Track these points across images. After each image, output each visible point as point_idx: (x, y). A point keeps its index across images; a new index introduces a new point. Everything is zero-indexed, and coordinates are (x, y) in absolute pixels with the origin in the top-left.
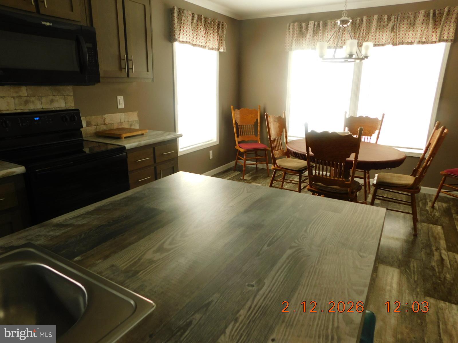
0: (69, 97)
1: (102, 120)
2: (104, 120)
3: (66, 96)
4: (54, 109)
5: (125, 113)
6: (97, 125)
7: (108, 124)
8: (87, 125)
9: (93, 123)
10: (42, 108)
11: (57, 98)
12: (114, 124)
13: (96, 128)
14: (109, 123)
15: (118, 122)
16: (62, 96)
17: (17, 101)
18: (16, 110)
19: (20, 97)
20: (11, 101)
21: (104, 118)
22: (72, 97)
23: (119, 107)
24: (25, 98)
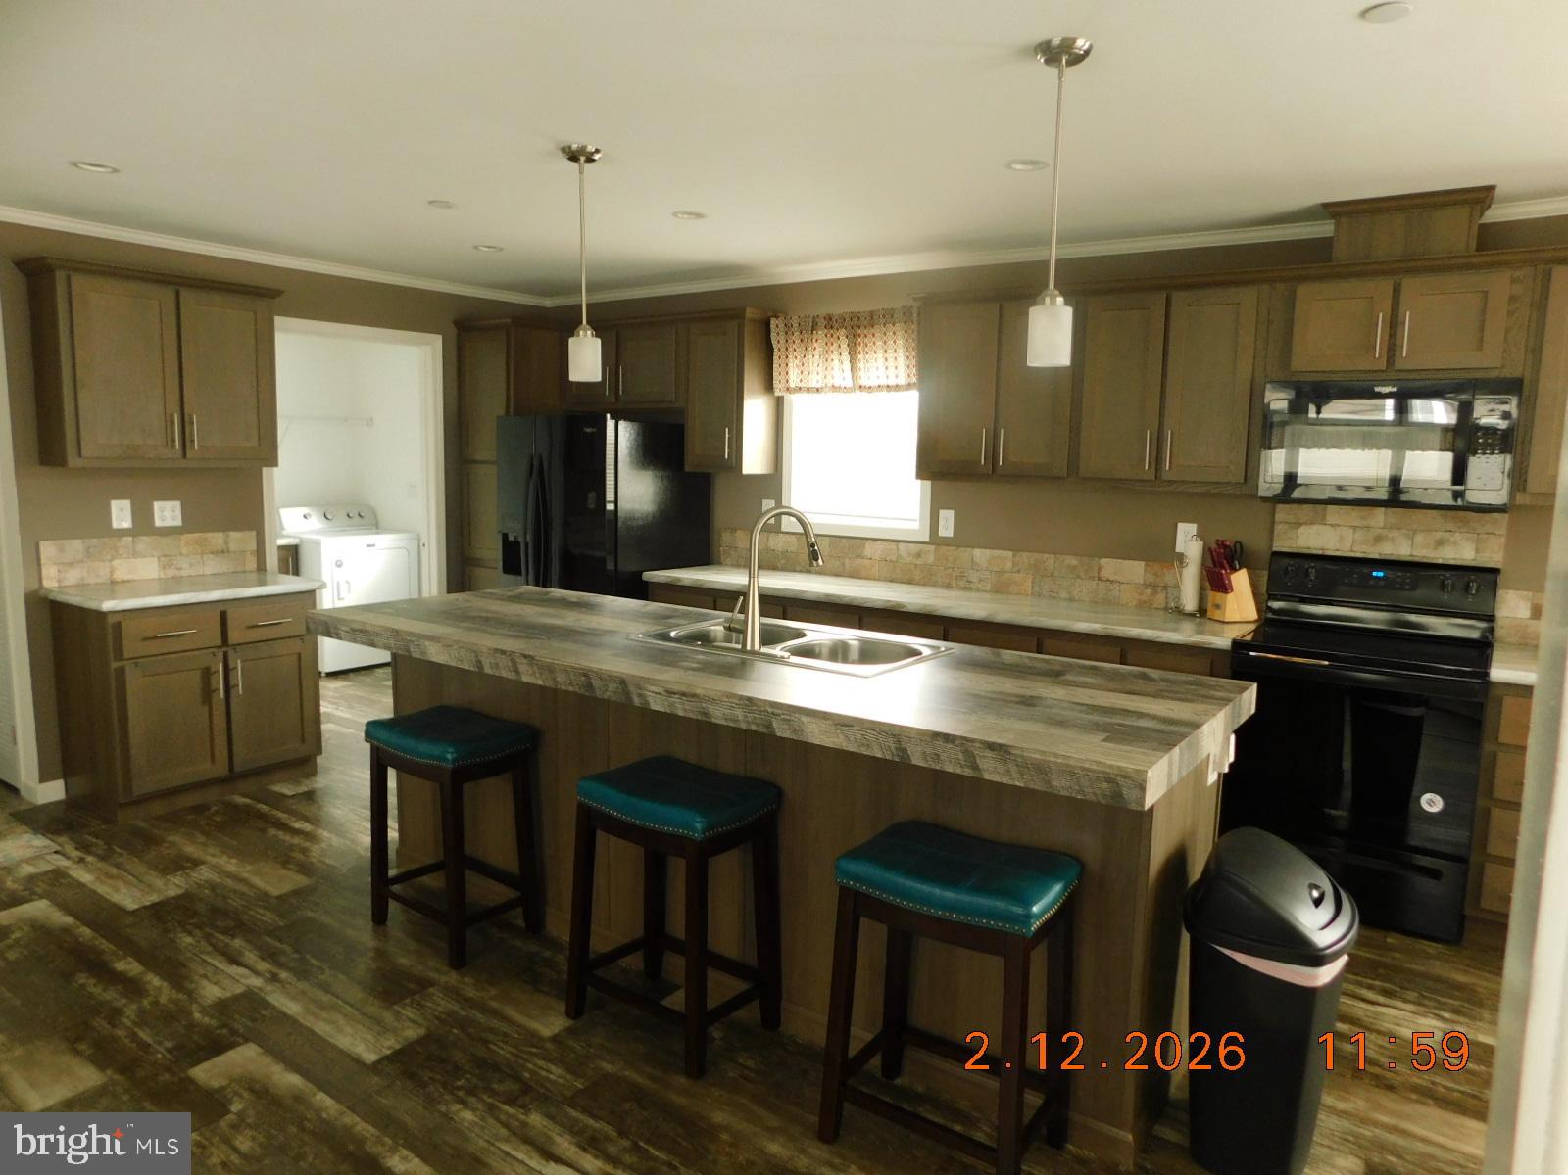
0: (1492, 538)
3: (1483, 536)
4: (1440, 561)
8: (1531, 613)
11: (1458, 536)
16: (1470, 535)
17: (1359, 535)
18: (1352, 551)
19: (1368, 527)
20: (1349, 534)
22: (1502, 539)
24: (1379, 530)
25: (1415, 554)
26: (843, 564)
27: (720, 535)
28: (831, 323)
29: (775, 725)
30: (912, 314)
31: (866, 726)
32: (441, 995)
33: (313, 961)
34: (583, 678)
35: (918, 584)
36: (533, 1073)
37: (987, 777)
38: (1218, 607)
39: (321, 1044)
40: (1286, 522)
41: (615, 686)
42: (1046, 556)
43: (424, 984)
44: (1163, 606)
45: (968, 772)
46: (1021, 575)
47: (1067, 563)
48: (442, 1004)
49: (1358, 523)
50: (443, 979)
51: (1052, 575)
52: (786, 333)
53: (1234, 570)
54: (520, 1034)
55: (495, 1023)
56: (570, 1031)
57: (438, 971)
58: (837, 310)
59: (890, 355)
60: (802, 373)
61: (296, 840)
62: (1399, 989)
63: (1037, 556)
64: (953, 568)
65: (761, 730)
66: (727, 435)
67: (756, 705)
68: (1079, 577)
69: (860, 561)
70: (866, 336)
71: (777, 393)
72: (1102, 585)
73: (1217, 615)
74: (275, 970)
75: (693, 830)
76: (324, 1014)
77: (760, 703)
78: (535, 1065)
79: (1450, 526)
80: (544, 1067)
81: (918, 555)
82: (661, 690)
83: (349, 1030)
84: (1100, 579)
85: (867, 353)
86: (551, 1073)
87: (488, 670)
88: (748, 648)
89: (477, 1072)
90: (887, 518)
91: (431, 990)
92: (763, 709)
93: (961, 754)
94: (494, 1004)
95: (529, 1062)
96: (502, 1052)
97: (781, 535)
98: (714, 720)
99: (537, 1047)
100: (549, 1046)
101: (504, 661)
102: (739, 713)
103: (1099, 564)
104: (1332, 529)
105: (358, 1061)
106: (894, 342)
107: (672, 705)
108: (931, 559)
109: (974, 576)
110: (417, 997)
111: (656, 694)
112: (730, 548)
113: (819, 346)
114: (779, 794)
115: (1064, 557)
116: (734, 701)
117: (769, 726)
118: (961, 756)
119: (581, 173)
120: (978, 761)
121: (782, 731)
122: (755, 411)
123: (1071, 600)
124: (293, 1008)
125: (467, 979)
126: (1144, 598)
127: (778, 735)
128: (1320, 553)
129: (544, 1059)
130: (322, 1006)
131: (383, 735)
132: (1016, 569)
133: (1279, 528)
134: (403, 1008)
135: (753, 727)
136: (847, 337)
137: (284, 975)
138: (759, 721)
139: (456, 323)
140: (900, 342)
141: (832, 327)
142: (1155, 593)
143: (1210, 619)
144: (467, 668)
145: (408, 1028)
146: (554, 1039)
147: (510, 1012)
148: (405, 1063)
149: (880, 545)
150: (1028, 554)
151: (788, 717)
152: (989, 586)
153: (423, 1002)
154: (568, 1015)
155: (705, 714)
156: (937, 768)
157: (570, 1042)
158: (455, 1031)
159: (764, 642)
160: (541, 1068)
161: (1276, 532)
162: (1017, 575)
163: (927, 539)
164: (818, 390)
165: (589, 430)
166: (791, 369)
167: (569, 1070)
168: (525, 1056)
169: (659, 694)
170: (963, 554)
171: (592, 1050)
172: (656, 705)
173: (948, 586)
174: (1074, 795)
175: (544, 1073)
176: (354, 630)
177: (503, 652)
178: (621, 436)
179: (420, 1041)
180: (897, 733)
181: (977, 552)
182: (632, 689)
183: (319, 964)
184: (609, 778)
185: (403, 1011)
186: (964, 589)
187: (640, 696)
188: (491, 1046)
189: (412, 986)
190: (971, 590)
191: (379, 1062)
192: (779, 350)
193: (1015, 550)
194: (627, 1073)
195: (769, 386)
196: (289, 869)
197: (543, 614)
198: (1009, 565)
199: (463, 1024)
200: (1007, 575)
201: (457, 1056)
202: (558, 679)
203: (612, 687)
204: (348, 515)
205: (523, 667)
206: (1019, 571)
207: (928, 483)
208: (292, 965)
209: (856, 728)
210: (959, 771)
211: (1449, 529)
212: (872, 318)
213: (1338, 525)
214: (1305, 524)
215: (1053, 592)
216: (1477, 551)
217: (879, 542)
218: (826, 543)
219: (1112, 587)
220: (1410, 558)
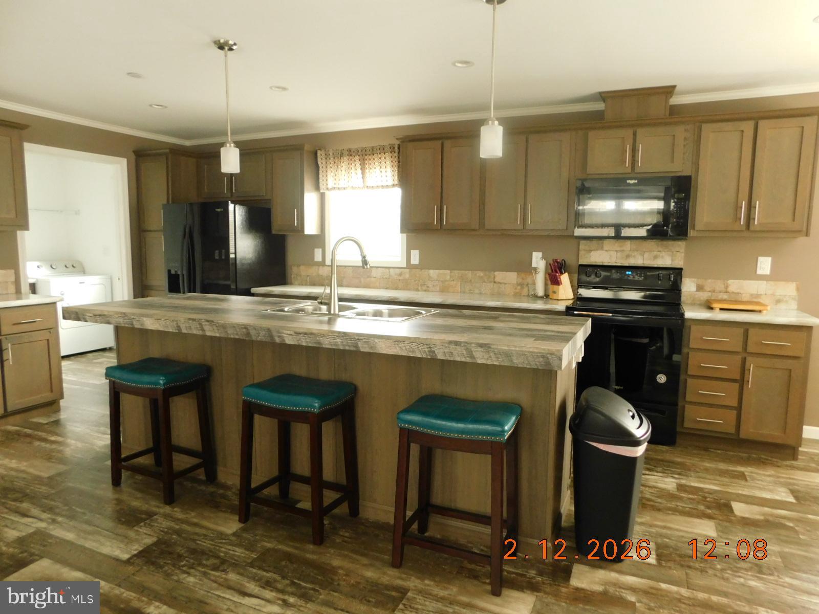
0: (678, 254)
1: (723, 286)
2: (727, 286)
3: (674, 253)
4: (656, 266)
5: (768, 282)
6: (714, 292)
7: (732, 293)
8: (697, 289)
9: (707, 288)
10: (643, 264)
11: (663, 253)
12: (743, 295)
13: (710, 295)
14: (735, 292)
15: (753, 292)
16: (669, 252)
17: (619, 254)
18: (616, 263)
19: (623, 251)
20: (614, 254)
21: (727, 284)
22: (683, 254)
23: (759, 272)
24: (628, 252)
25: (644, 263)
26: (360, 282)
27: (291, 269)
28: (351, 153)
29: (360, 345)
30: (394, 148)
31: (411, 341)
32: (162, 519)
33: (78, 510)
34: (244, 330)
35: (401, 289)
36: (226, 553)
37: (479, 361)
38: (554, 292)
39: (93, 553)
40: (585, 250)
41: (264, 332)
42: (467, 272)
43: (150, 515)
44: (526, 294)
45: (468, 360)
46: (455, 282)
47: (478, 275)
48: (166, 524)
49: (618, 249)
50: (162, 511)
51: (471, 281)
52: (326, 159)
53: (562, 273)
54: (214, 534)
55: (197, 530)
56: (243, 530)
57: (158, 507)
58: (354, 146)
59: (383, 170)
60: (335, 180)
61: (54, 446)
62: (653, 467)
63: (462, 272)
64: (419, 281)
65: (352, 349)
66: (296, 213)
67: (348, 336)
68: (484, 282)
69: (368, 279)
70: (370, 160)
71: (322, 191)
72: (496, 285)
73: (555, 297)
74: (54, 517)
75: (315, 407)
76: (90, 537)
77: (350, 334)
78: (226, 549)
79: (660, 249)
80: (231, 549)
81: (400, 274)
82: (291, 333)
83: (108, 543)
84: (495, 282)
85: (371, 169)
86: (236, 551)
87: (184, 331)
88: (332, 312)
89: (192, 556)
91: (155, 517)
92: (353, 337)
93: (464, 351)
94: (195, 520)
95: (221, 547)
96: (205, 544)
97: (326, 267)
98: (324, 346)
99: (225, 540)
100: (233, 538)
101: (194, 325)
102: (339, 341)
103: (494, 275)
104: (606, 252)
105: (117, 560)
106: (385, 163)
107: (299, 340)
108: (407, 276)
109: (430, 284)
110: (148, 521)
111: (289, 335)
112: (296, 275)
113: (344, 165)
114: (355, 389)
115: (476, 272)
116: (335, 334)
117: (356, 346)
118: (465, 352)
119: (226, 56)
120: (474, 354)
121: (364, 348)
122: (310, 200)
123: (481, 294)
124: (70, 536)
125: (175, 509)
126: (517, 291)
127: (362, 350)
128: (601, 264)
129: (230, 545)
130: (89, 533)
131: (118, 374)
132: (452, 279)
133: (581, 253)
134: (141, 528)
135: (347, 348)
136: (360, 160)
137: (60, 519)
138: (350, 344)
139: (134, 152)
140: (388, 163)
141: (351, 155)
142: (522, 288)
143: (551, 299)
144: (171, 331)
145: (145, 538)
146: (234, 534)
147: (205, 523)
148: (146, 556)
150: (458, 271)
151: (367, 340)
152: (438, 289)
153: (152, 524)
154: (240, 521)
155: (319, 343)
156: (452, 359)
157: (244, 535)
158: (175, 537)
159: (340, 311)
160: (230, 550)
161: (580, 255)
162: (452, 282)
163: (405, 266)
164: (344, 188)
165: (219, 210)
166: (329, 178)
167: (246, 549)
168: (219, 545)
169: (291, 335)
170: (425, 272)
171: (257, 537)
172: (289, 341)
173: (417, 290)
174: (525, 366)
175: (231, 552)
176: (95, 315)
177: (193, 320)
178: (236, 214)
179: (155, 544)
180: (428, 343)
181: (431, 271)
182: (275, 334)
183: (82, 511)
184: (261, 386)
185: (141, 530)
186: (425, 291)
187: (279, 337)
188: (198, 542)
189: (143, 516)
190: (428, 291)
191: (131, 558)
192: (322, 167)
193: (451, 269)
194: (280, 547)
195: (317, 188)
196: (53, 462)
197: (207, 304)
198: (448, 278)
199: (178, 533)
200: (447, 283)
201: (179, 550)
202: (229, 332)
203: (262, 333)
204: (66, 266)
205: (207, 327)
206: (453, 280)
207: (405, 235)
208: (64, 513)
209: (406, 342)
210: (463, 360)
212: (373, 150)
213: (609, 250)
214: (594, 250)
215: (471, 290)
216: (672, 260)
217: (379, 269)
218: (350, 270)
219: (501, 286)
220: (642, 265)
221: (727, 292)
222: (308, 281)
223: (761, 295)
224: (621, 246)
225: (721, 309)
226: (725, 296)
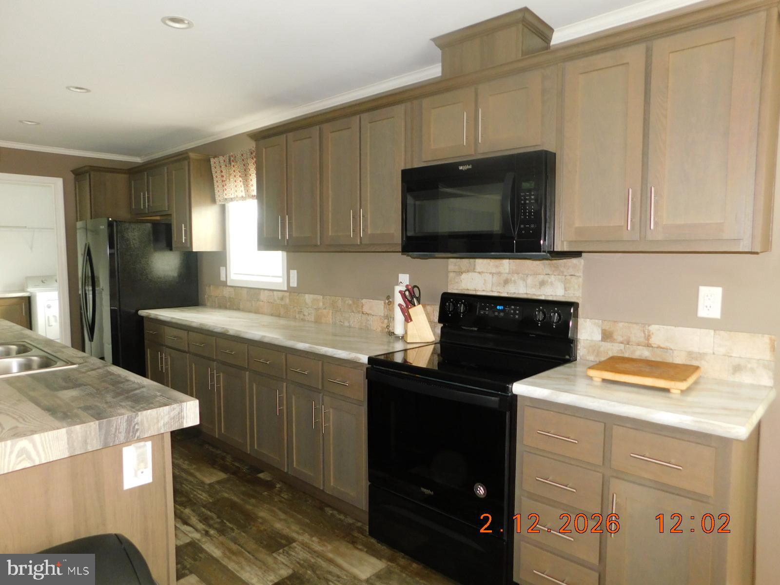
0: (574, 278)
1: (643, 335)
2: (649, 336)
3: (568, 277)
4: (543, 298)
5: (717, 332)
6: (628, 344)
7: (657, 348)
8: (602, 337)
9: (617, 337)
10: (526, 294)
11: (553, 278)
12: (675, 353)
13: (622, 348)
14: (662, 346)
15: (691, 349)
16: (560, 277)
17: (495, 279)
18: (492, 291)
19: (499, 274)
20: (489, 277)
21: (649, 331)
22: (581, 280)
23: (702, 313)
24: (506, 275)
25: (528, 292)
26: (252, 305)
27: (205, 289)
35: (283, 317)
40: (454, 272)
42: (337, 298)
46: (327, 311)
47: (347, 302)
49: (494, 271)
51: (341, 310)
63: (333, 298)
64: (297, 307)
66: (183, 229)
68: (353, 312)
69: (258, 303)
71: (220, 203)
72: (364, 317)
79: (547, 271)
81: (282, 299)
84: (363, 313)
90: (254, 275)
97: (228, 288)
103: (362, 303)
104: (479, 275)
109: (306, 311)
112: (209, 296)
115: (346, 299)
123: (350, 326)
126: (384, 326)
128: (473, 293)
133: (451, 275)
139: (72, 171)
149: (266, 292)
150: (329, 297)
152: (313, 318)
161: (448, 279)
162: (324, 310)
163: (286, 289)
164: (235, 199)
170: (302, 297)
173: (295, 318)
181: (307, 296)
186: (302, 320)
190: (305, 320)
193: (324, 294)
195: (214, 199)
198: (321, 304)
200: (320, 311)
206: (325, 308)
211: (547, 273)
213: (482, 272)
214: (464, 272)
215: (341, 322)
216: (565, 289)
217: (266, 291)
218: (245, 291)
219: (369, 319)
220: (525, 296)
221: (649, 345)
222: (217, 303)
223: (705, 354)
224: (497, 267)
225: (604, 380)
226: (644, 353)
